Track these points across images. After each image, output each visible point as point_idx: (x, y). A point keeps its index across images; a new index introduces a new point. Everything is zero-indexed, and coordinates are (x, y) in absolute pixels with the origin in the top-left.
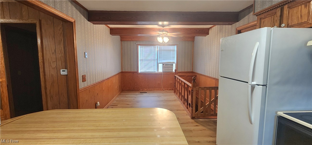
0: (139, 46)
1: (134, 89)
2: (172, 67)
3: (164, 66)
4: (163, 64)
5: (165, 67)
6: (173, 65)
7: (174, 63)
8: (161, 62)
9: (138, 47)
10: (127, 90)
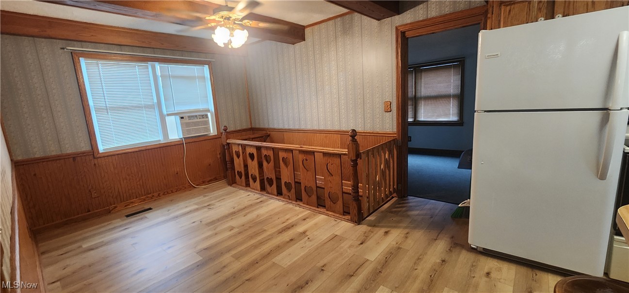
0: (83, 62)
1: (89, 211)
2: (207, 123)
3: (184, 121)
4: (182, 116)
5: (188, 125)
6: (207, 116)
7: (208, 111)
8: (172, 111)
9: (79, 62)
10: (57, 227)
